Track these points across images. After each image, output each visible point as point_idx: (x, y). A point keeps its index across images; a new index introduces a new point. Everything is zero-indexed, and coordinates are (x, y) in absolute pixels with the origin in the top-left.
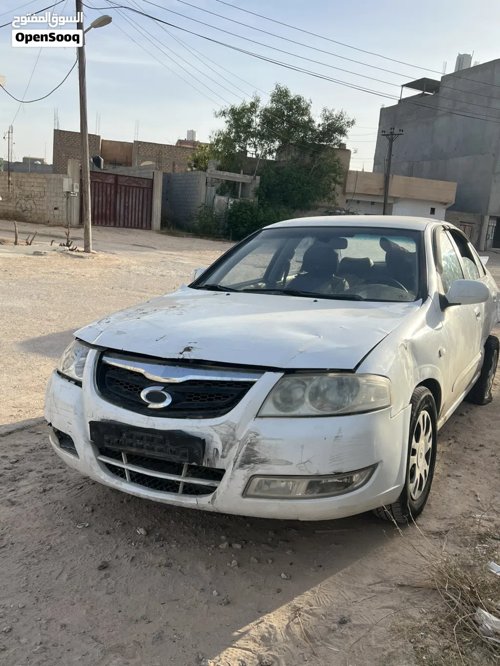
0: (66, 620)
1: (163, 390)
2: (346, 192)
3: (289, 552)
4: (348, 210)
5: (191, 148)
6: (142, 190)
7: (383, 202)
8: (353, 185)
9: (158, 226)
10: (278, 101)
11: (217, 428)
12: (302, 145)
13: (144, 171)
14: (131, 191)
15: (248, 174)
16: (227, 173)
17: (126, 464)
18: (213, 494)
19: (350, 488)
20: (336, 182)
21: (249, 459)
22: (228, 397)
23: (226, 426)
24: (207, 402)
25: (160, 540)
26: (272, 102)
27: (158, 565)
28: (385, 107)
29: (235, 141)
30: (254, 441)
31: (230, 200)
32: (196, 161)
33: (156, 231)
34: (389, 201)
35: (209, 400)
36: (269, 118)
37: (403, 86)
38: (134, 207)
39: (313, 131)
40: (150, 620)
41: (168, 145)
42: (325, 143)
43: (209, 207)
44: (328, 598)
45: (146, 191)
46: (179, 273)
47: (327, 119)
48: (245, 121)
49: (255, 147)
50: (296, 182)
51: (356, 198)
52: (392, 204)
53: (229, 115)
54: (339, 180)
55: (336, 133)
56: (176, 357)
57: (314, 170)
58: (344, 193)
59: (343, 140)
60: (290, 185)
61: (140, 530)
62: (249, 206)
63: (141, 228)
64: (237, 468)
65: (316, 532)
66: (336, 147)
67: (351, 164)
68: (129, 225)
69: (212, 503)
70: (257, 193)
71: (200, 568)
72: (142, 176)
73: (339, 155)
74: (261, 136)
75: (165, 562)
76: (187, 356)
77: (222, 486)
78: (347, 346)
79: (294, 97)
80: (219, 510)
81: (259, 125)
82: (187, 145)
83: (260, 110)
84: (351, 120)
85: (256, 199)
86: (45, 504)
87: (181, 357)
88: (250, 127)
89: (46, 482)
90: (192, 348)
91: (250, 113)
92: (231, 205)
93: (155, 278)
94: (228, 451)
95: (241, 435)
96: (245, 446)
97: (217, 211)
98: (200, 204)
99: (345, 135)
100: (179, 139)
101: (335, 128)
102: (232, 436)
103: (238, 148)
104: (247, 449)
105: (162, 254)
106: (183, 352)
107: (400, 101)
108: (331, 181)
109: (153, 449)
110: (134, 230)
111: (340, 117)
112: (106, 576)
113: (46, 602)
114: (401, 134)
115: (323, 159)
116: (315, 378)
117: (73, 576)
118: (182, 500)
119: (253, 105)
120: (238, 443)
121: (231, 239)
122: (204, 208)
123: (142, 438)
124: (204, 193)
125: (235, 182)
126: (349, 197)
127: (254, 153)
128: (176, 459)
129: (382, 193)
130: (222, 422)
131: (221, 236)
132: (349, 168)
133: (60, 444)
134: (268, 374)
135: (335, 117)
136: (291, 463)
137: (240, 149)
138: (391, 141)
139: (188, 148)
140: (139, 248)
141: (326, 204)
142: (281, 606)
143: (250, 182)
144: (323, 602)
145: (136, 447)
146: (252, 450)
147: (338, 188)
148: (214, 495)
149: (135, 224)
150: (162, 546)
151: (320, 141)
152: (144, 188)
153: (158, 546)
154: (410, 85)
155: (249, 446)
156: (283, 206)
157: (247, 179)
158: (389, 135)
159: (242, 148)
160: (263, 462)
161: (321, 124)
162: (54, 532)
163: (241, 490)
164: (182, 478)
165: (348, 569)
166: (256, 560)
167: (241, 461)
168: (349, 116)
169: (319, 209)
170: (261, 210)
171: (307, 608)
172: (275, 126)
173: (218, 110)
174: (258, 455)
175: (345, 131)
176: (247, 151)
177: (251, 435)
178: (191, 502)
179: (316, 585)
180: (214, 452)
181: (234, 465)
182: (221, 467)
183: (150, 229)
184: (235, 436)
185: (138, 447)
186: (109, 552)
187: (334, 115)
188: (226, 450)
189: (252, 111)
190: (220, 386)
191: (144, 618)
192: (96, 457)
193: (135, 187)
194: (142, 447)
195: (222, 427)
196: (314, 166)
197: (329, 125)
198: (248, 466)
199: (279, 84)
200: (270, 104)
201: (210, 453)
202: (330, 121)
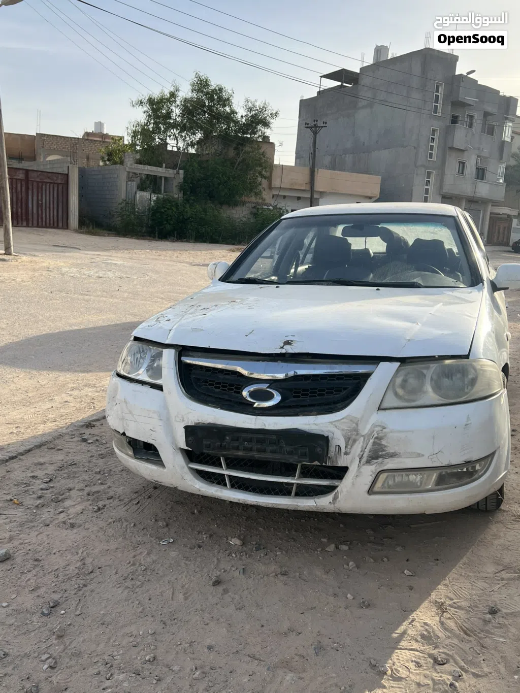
0: (208, 642)
1: (268, 387)
2: (273, 187)
3: (399, 549)
4: (276, 206)
5: (100, 141)
6: (56, 185)
7: (309, 196)
8: (279, 180)
9: (75, 226)
10: (199, 91)
11: (337, 424)
12: (225, 138)
13: (56, 166)
14: (44, 187)
15: (170, 168)
16: (149, 167)
17: (226, 470)
18: (334, 493)
19: (476, 476)
20: (263, 176)
21: (377, 453)
22: (341, 391)
23: (347, 421)
24: (318, 397)
25: (261, 549)
26: (193, 91)
27: (274, 574)
28: (304, 98)
29: (153, 132)
30: (381, 435)
31: (153, 196)
32: (110, 155)
33: (74, 230)
34: (316, 196)
35: (319, 395)
36: (190, 109)
37: (321, 77)
38: (48, 205)
39: (236, 122)
40: (299, 632)
41: (75, 138)
42: (249, 136)
43: (130, 203)
44: (463, 590)
45: (60, 187)
46: (117, 275)
47: (250, 110)
48: (164, 111)
49: (176, 138)
50: (222, 176)
51: (282, 193)
52: (319, 199)
53: (147, 105)
54: (265, 174)
55: (260, 125)
56: (279, 351)
57: (239, 164)
58: (270, 188)
59: (268, 132)
60: (215, 179)
61: (233, 540)
62: (174, 201)
63: (57, 227)
64: (364, 465)
65: (412, 526)
66: (260, 140)
67: (276, 157)
68: (44, 223)
69: (334, 504)
70: (182, 188)
71: (318, 573)
72: (55, 171)
73: (264, 148)
74: (183, 128)
75: (279, 570)
76: (289, 349)
77: (345, 485)
78: (450, 332)
79: (215, 86)
80: (340, 509)
81: (179, 116)
82: (96, 139)
83: (180, 100)
84: (274, 112)
85: (181, 195)
86: (108, 523)
87: (283, 351)
88: (170, 118)
89: (94, 499)
90: (292, 341)
91: (170, 103)
92: (154, 201)
93: (92, 280)
94: (351, 447)
95: (365, 430)
96: (371, 441)
97: (139, 208)
98: (121, 201)
99: (269, 126)
100: (86, 131)
101: (258, 120)
102: (355, 431)
103: (157, 140)
104: (374, 444)
105: (88, 254)
106: (283, 346)
107: (319, 93)
108: (257, 175)
109: (264, 451)
110: (50, 230)
111: (263, 109)
112: (226, 591)
113: (176, 625)
114: (325, 127)
115: (248, 153)
116: (431, 365)
117: (189, 596)
118: (298, 502)
119: (173, 95)
120: (362, 438)
121: (156, 238)
122: (125, 205)
123: (250, 440)
124: (125, 189)
125: (156, 176)
126: (276, 192)
127: (176, 145)
128: (292, 459)
129: (308, 188)
130: (342, 418)
131: (145, 234)
132: (273, 162)
133: (135, 455)
134: (383, 365)
135: (258, 108)
136: (423, 455)
137: (160, 141)
138: (315, 133)
139: (97, 141)
140: (60, 248)
141: (253, 199)
142: (423, 602)
143: (173, 176)
144: (461, 594)
145: (244, 450)
146: (380, 444)
147: (265, 182)
148: (335, 495)
149: (50, 224)
150: (266, 555)
151: (244, 133)
152: (58, 184)
153: (262, 555)
154: (330, 76)
155: (376, 440)
156: (209, 201)
157: (170, 173)
158: (313, 127)
159: (162, 140)
160: (393, 455)
161: (244, 115)
162: (138, 552)
163: (367, 487)
164: (296, 480)
165: (465, 559)
166: (372, 560)
167: (368, 456)
168: (273, 107)
169: (247, 205)
170: (188, 206)
171: (448, 602)
172: (196, 117)
173: (135, 100)
174: (386, 449)
175: (269, 123)
176: (167, 144)
177: (377, 429)
178: (308, 504)
179: (444, 579)
180: (336, 449)
181: (360, 462)
182: (344, 465)
183: (68, 229)
184: (358, 431)
185: (245, 449)
186: (213, 566)
187: (257, 106)
188: (349, 447)
189: (171, 101)
190: (329, 380)
191: (291, 630)
192: (187, 465)
193: (48, 183)
194: (251, 450)
195: (344, 422)
196: (238, 160)
197: (252, 116)
198: (376, 461)
199: (199, 73)
200: (190, 94)
201: (332, 450)
202: (254, 112)
